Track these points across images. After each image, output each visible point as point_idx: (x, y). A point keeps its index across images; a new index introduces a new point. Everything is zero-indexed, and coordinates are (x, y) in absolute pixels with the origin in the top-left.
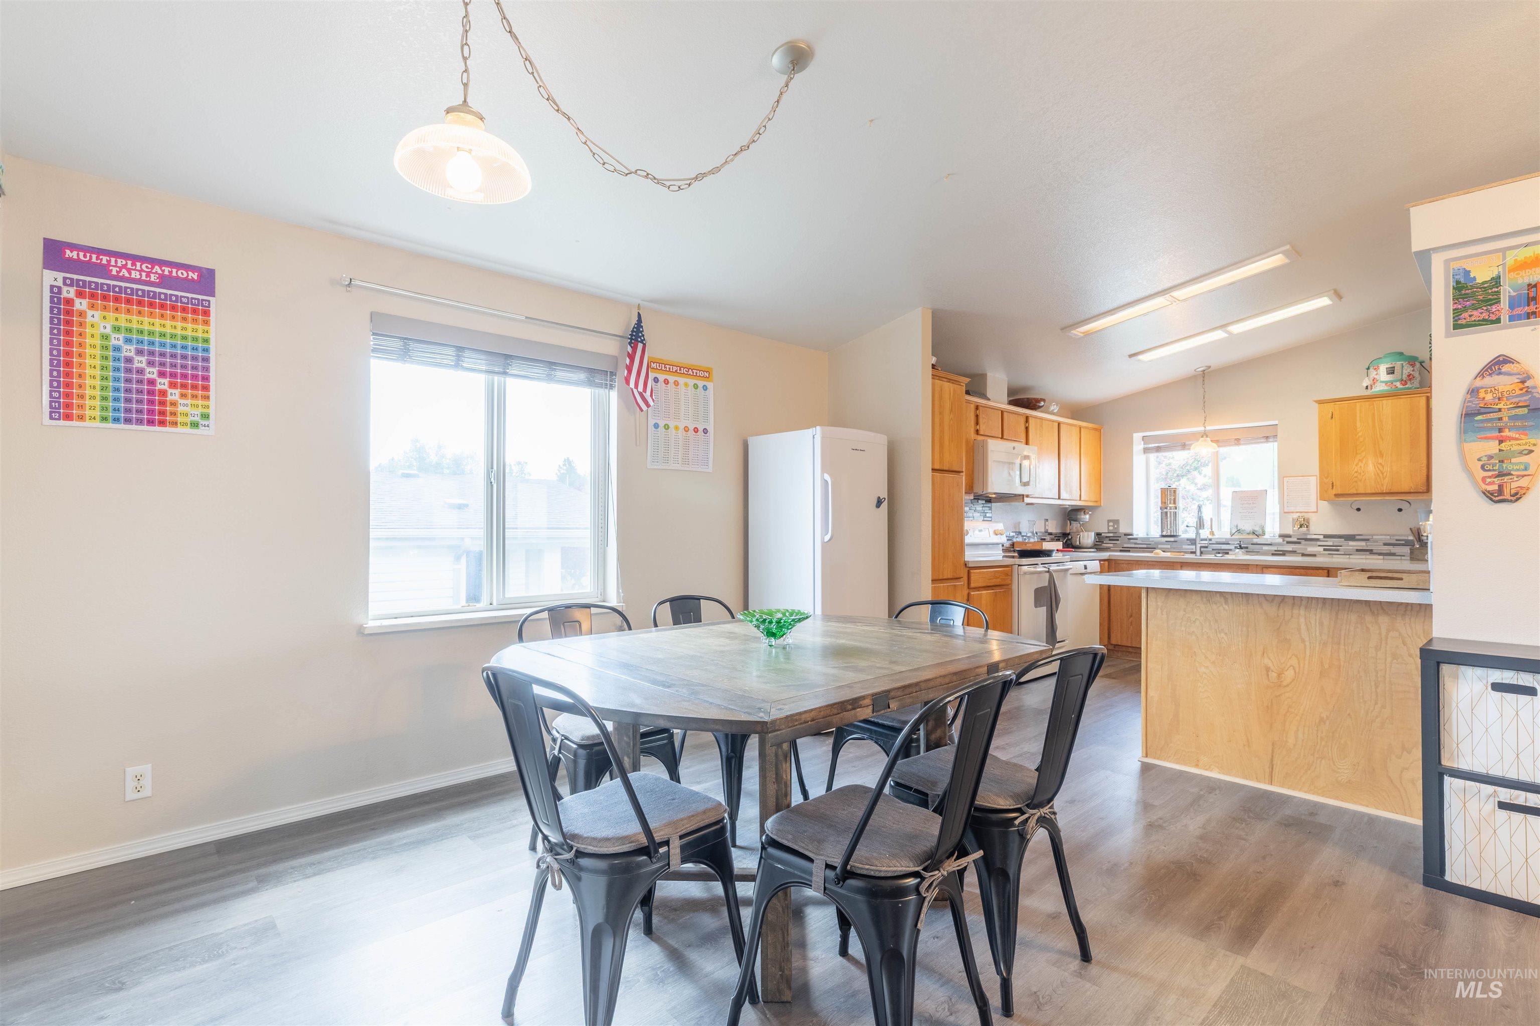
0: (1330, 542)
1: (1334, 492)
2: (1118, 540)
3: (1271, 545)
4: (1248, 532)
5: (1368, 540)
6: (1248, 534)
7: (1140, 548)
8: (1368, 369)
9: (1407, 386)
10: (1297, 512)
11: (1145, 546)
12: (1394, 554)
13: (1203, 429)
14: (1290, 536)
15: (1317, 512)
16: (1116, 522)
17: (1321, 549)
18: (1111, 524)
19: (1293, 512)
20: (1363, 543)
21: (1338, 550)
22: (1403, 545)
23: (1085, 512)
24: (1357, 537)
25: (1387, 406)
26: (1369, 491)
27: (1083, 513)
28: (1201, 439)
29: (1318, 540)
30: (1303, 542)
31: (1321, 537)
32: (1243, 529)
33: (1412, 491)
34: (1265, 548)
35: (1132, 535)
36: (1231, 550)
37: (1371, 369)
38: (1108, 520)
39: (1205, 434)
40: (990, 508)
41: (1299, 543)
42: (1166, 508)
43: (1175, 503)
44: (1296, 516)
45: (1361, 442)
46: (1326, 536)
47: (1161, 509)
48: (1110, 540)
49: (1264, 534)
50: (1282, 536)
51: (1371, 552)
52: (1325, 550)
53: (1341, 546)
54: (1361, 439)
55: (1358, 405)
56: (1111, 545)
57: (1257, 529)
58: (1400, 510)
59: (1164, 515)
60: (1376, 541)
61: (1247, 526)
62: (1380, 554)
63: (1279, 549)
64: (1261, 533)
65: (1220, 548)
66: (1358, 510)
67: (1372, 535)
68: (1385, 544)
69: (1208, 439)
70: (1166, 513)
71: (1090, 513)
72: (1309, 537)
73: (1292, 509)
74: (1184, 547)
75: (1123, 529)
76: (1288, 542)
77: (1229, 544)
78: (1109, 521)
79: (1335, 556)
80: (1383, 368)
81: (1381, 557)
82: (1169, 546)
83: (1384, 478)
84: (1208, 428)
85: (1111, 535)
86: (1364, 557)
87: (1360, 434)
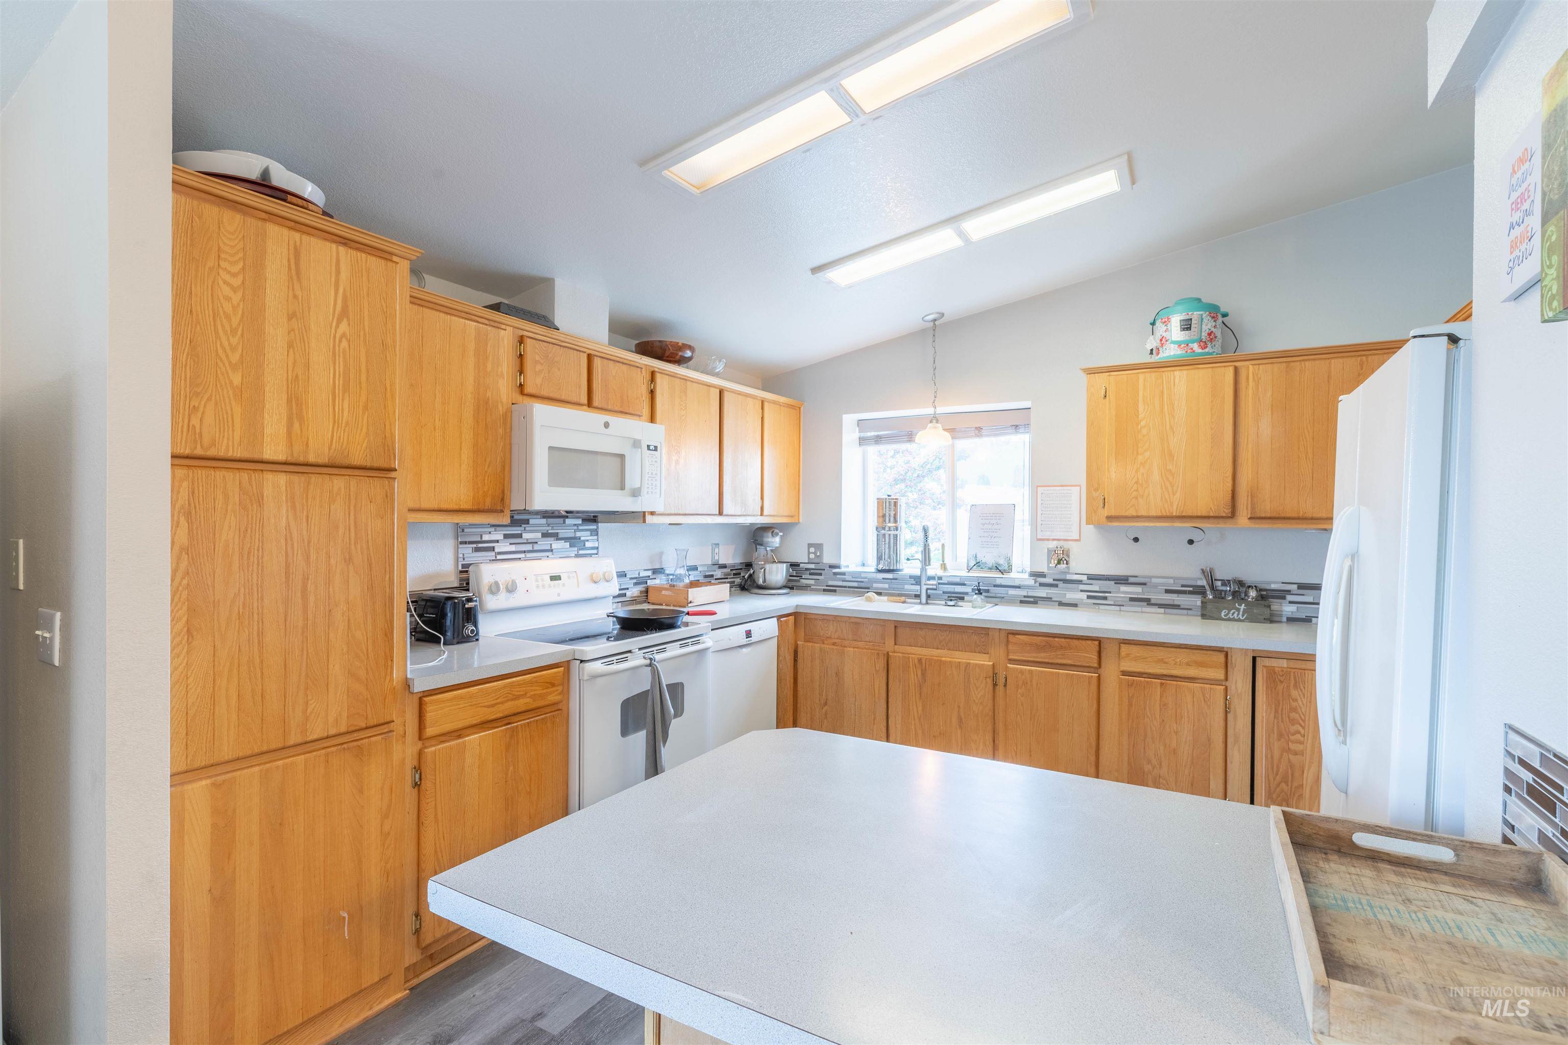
0: (1096, 586)
1: (1106, 512)
2: (820, 574)
3: (1019, 587)
4: (990, 566)
5: (1145, 584)
6: (990, 569)
7: (849, 587)
8: (1153, 324)
9: (1206, 350)
10: (1054, 540)
11: (855, 584)
12: (1177, 607)
13: (930, 411)
14: (1042, 575)
15: (1079, 540)
16: (819, 547)
17: (1084, 596)
18: (812, 550)
19: (1048, 540)
20: (1138, 589)
21: (1105, 598)
22: (1190, 593)
23: (773, 532)
24: (1131, 580)
25: (1180, 377)
26: (1153, 513)
27: (770, 534)
28: (930, 425)
29: (1080, 582)
30: (1061, 584)
31: (1084, 578)
32: (983, 561)
33: (1212, 515)
34: (1012, 592)
35: (838, 567)
36: (967, 594)
37: (1158, 323)
39: (935, 419)
40: (595, 532)
41: (1056, 586)
42: (884, 529)
43: (895, 521)
44: (1051, 545)
45: (1144, 436)
46: (1091, 577)
47: (877, 528)
48: (810, 574)
49: (1010, 570)
50: (1035, 575)
51: (1148, 601)
52: (1089, 597)
53: (1110, 592)
54: (1144, 431)
55: (1141, 377)
56: (812, 582)
57: (1001, 561)
58: (1191, 542)
59: (881, 537)
60: (1156, 586)
61: (989, 558)
62: (1161, 606)
63: (1030, 594)
64: (1006, 568)
65: (952, 590)
66: (1136, 540)
67: (1151, 577)
68: (1167, 591)
69: (939, 425)
70: (884, 535)
71: (781, 534)
72: (1069, 577)
73: (1047, 535)
74: (907, 587)
75: (827, 559)
76: (1041, 585)
77: (964, 585)
78: (810, 545)
79: (1102, 607)
80: (1176, 321)
81: (1162, 610)
82: (886, 586)
83: (1174, 494)
84: (940, 410)
85: (812, 566)
86: (1139, 609)
87: (1143, 423)
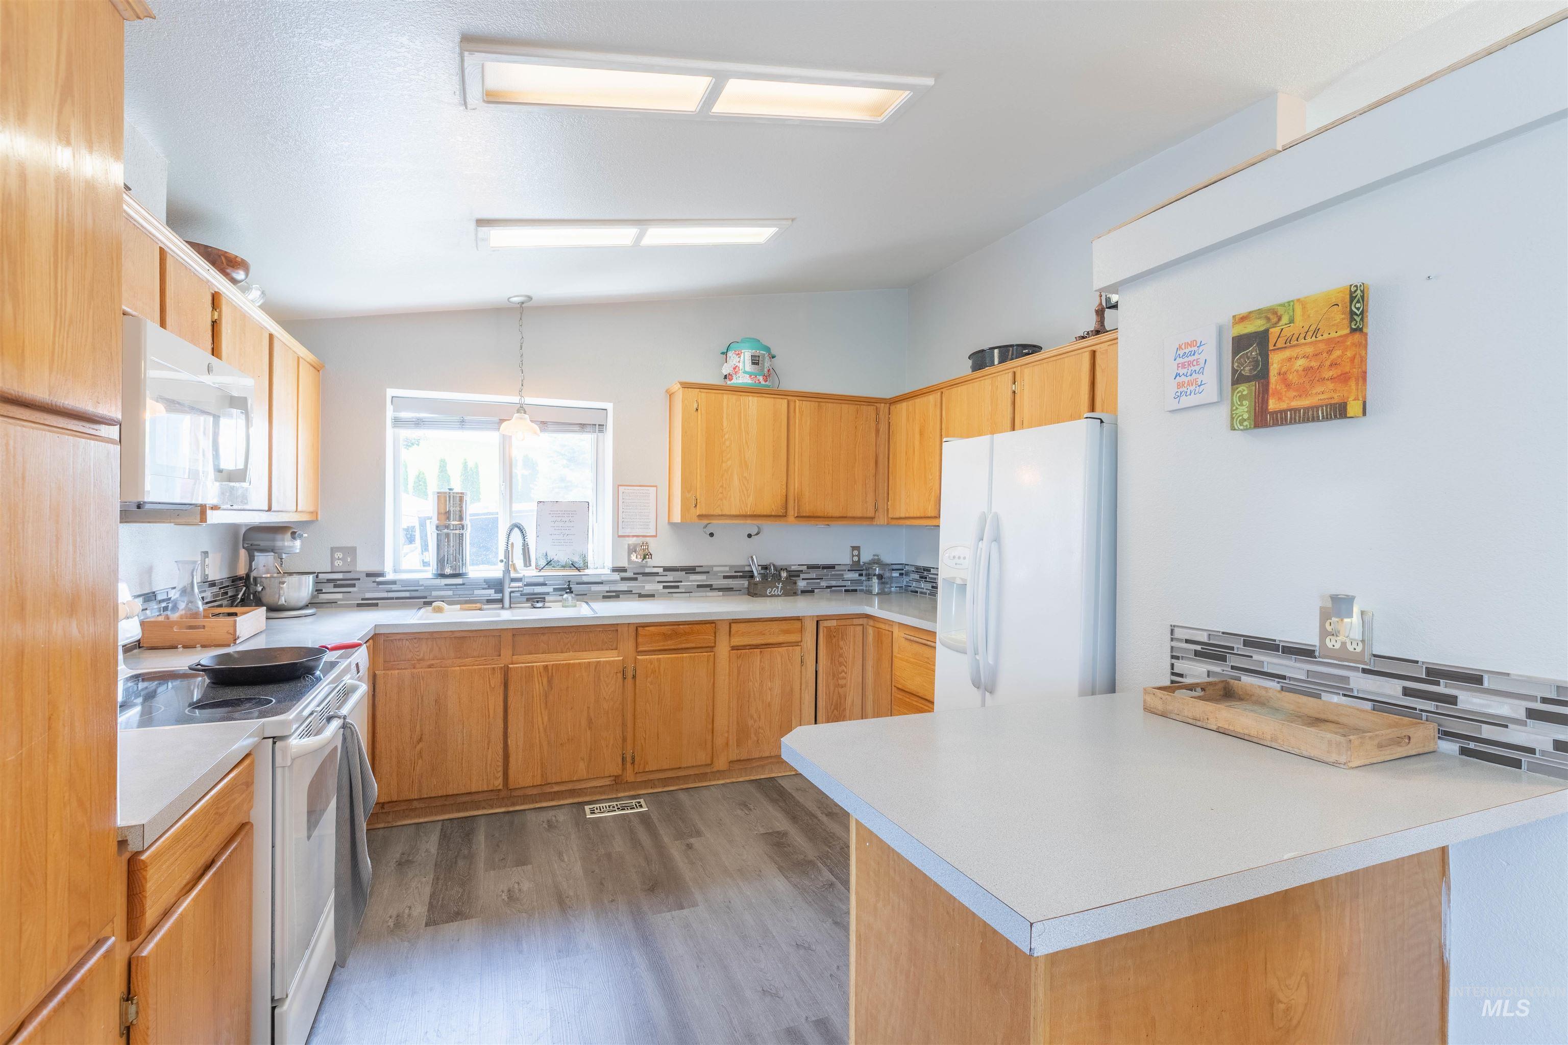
0: (670, 577)
1: (698, 511)
2: (354, 586)
3: (601, 583)
4: (564, 564)
5: (708, 572)
6: (564, 567)
7: (397, 598)
8: (725, 353)
9: (767, 383)
10: (634, 536)
11: (407, 594)
12: (730, 589)
13: (516, 399)
14: (624, 570)
15: (655, 536)
16: (351, 551)
17: (660, 586)
18: (339, 555)
19: (628, 536)
20: (703, 577)
21: (677, 587)
22: (741, 577)
23: (293, 533)
24: (698, 570)
25: (753, 402)
26: (734, 512)
27: (289, 535)
28: (516, 415)
29: (657, 574)
30: (640, 577)
31: (660, 570)
32: (556, 559)
33: (773, 514)
34: (595, 588)
35: (381, 575)
36: (548, 594)
37: (730, 354)
38: (332, 549)
39: (521, 409)
41: (636, 579)
42: (447, 527)
43: (461, 519)
44: (632, 541)
45: (727, 447)
46: (666, 569)
47: (437, 527)
48: (335, 586)
49: (586, 566)
50: (616, 570)
51: (710, 587)
52: (664, 587)
53: (681, 582)
54: (727, 443)
55: (725, 397)
56: (340, 596)
57: (576, 559)
58: (750, 536)
59: (443, 537)
60: (716, 573)
61: (561, 555)
62: (720, 590)
63: (613, 589)
64: (582, 565)
65: (532, 592)
66: (712, 535)
67: (712, 567)
68: (725, 577)
69: (527, 416)
70: (448, 535)
71: (305, 535)
72: (647, 570)
73: (628, 531)
74: (476, 592)
75: (364, 565)
76: (623, 579)
77: (545, 584)
79: (674, 595)
80: (747, 355)
81: (721, 593)
82: (450, 593)
83: (749, 496)
84: (528, 400)
85: (340, 576)
86: (704, 594)
87: (726, 436)
